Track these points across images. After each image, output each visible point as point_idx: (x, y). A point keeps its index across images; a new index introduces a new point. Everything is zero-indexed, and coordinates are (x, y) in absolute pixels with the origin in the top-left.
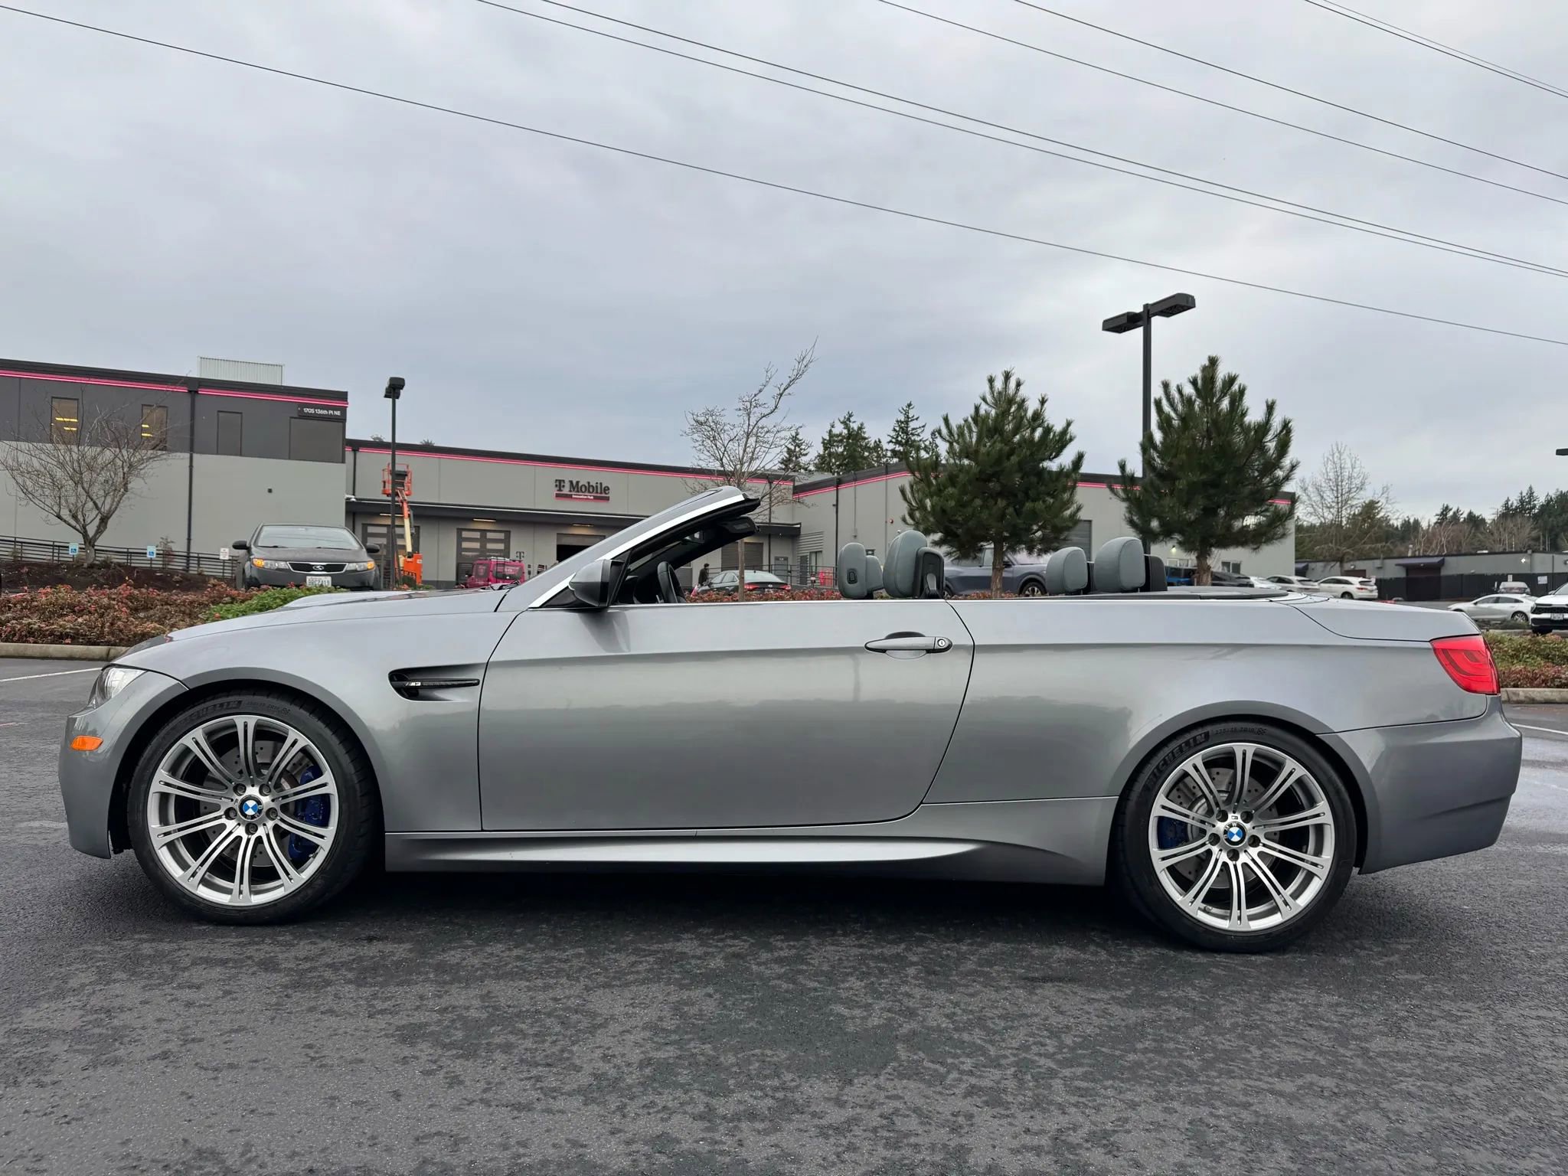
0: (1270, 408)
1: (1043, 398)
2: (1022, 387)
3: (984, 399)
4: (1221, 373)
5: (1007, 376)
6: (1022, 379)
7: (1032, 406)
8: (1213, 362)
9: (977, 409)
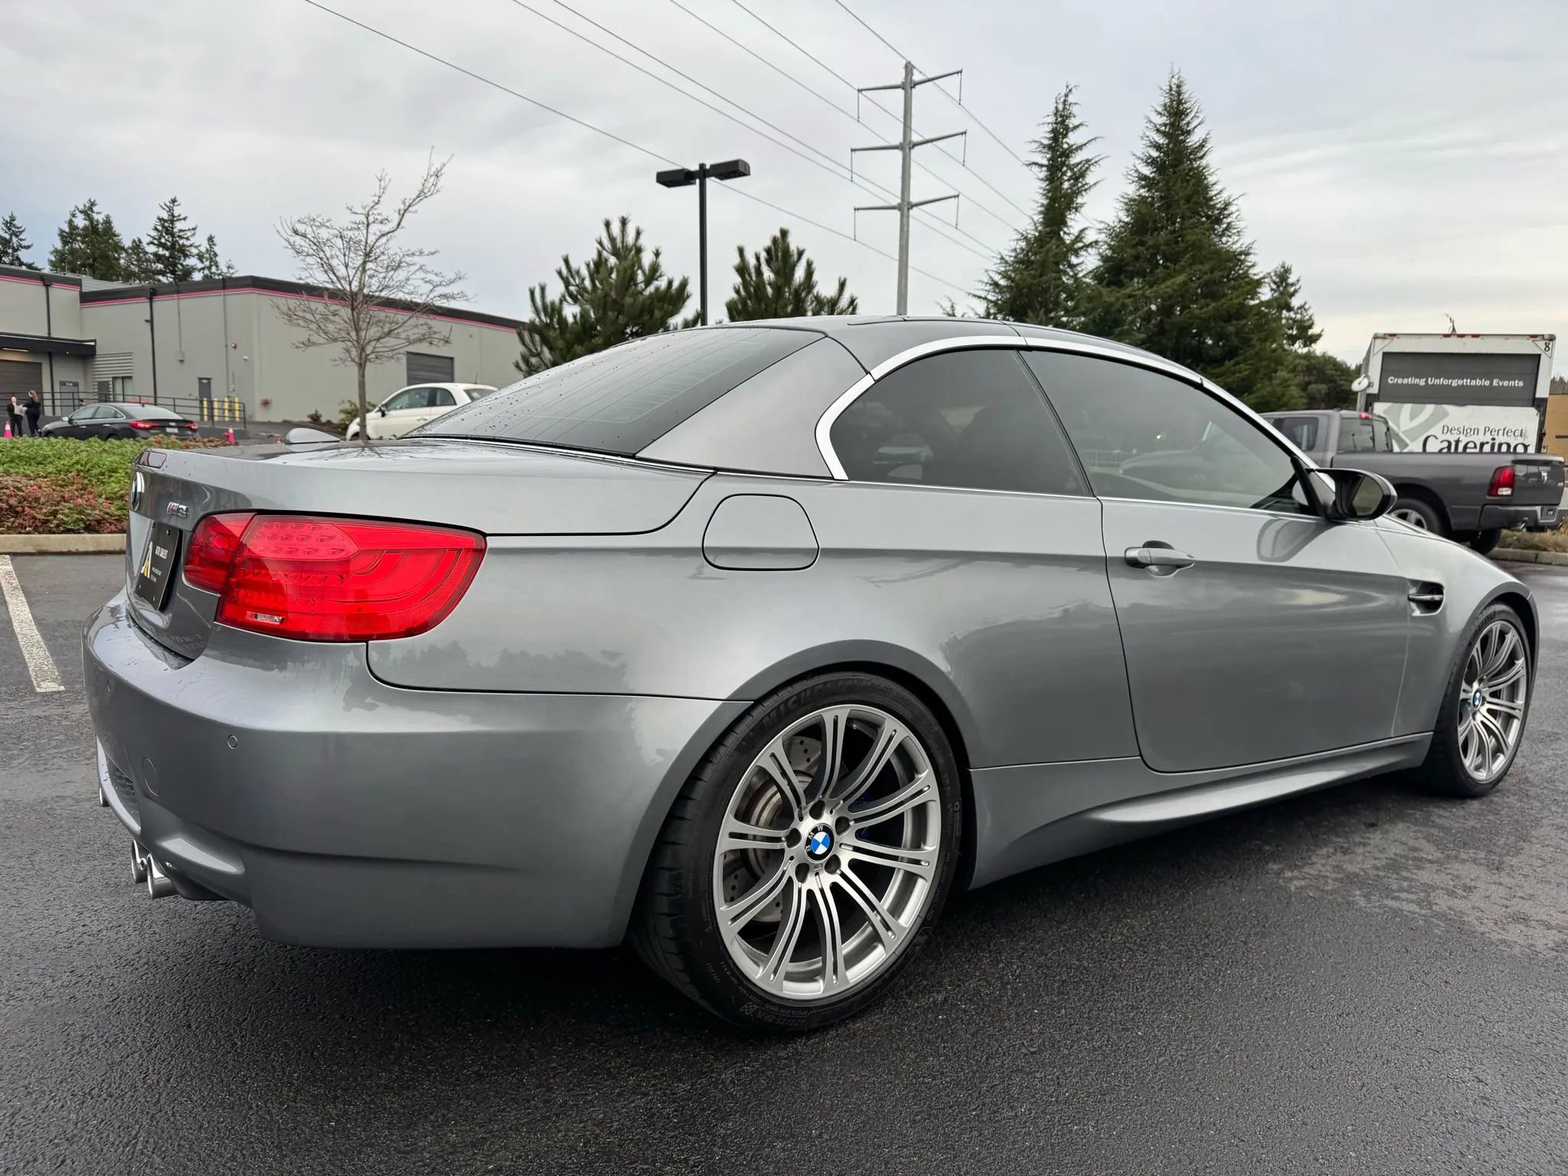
0: (842, 285)
1: (657, 251)
2: (642, 237)
3: (600, 243)
4: (794, 244)
5: (624, 222)
6: (641, 228)
7: (647, 259)
8: (784, 233)
9: (600, 254)
